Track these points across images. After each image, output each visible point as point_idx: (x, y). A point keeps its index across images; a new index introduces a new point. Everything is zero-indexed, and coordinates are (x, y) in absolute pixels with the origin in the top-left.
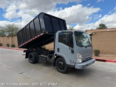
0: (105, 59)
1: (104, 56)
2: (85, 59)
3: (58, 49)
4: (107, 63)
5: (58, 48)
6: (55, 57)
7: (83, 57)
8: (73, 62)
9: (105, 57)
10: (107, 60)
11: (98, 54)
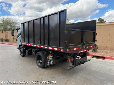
0: (104, 56)
1: (102, 52)
4: (106, 60)
9: (103, 54)
10: (106, 57)
11: (96, 50)
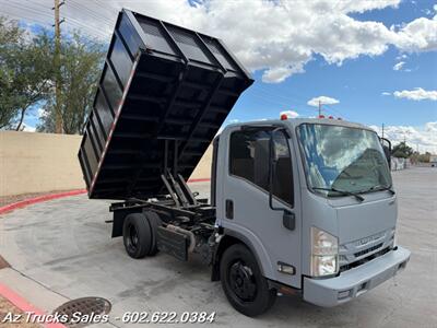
2: (357, 255)
3: (230, 205)
5: (230, 198)
6: (218, 240)
7: (340, 246)
8: (290, 270)
